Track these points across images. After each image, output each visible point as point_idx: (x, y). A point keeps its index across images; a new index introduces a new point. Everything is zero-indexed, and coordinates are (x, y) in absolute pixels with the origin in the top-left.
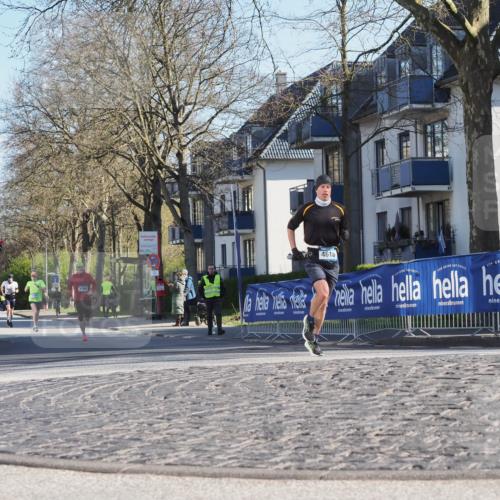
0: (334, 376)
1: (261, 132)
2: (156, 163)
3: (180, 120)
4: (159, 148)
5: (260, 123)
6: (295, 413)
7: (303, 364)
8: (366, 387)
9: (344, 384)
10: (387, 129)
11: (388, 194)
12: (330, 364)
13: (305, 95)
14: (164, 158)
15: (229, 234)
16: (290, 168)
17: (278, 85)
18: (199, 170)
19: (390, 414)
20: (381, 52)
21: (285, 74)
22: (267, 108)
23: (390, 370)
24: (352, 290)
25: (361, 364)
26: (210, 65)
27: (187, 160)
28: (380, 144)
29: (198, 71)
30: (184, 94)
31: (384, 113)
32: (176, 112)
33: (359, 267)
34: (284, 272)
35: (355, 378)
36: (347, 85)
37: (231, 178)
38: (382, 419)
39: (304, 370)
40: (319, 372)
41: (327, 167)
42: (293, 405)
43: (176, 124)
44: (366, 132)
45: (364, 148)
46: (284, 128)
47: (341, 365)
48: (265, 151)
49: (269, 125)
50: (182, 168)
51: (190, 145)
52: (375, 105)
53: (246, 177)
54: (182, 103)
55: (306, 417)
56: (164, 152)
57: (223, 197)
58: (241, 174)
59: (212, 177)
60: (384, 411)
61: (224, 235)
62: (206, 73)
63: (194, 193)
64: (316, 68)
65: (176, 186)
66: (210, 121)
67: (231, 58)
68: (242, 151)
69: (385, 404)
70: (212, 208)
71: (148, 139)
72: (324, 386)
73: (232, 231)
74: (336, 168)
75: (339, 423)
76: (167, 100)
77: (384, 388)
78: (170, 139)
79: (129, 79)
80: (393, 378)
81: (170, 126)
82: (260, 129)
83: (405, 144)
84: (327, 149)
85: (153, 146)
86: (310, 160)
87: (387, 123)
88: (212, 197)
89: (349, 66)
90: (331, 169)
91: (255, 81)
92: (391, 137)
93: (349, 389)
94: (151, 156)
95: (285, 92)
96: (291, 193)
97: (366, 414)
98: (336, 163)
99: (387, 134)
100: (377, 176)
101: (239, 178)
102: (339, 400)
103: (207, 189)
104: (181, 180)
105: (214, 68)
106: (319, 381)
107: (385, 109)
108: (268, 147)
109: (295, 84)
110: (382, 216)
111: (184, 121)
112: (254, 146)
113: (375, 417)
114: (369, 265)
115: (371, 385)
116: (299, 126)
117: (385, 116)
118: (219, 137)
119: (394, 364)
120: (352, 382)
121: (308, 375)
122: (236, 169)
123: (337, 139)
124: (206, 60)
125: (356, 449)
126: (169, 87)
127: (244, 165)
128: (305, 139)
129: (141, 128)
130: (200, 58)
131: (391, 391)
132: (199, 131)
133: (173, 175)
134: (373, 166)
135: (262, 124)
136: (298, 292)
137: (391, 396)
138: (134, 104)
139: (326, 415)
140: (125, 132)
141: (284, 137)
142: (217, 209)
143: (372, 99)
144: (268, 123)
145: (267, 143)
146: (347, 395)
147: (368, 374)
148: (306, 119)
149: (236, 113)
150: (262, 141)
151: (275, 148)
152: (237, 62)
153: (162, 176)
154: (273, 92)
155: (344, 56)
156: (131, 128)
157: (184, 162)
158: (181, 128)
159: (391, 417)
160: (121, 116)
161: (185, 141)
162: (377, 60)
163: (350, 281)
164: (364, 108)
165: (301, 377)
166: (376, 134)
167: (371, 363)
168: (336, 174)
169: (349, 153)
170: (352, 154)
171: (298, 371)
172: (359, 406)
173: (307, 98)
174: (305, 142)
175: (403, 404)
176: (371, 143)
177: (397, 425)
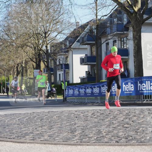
0: (92, 114)
1: (72, 40)
2: (39, 49)
3: (47, 36)
4: (40, 44)
5: (71, 37)
6: (80, 125)
7: (83, 111)
8: (102, 118)
9: (94, 117)
10: (110, 39)
12: (91, 111)
13: (85, 29)
14: (42, 47)
15: (61, 71)
16: (80, 51)
17: (77, 25)
18: (52, 51)
19: (109, 126)
20: (108, 16)
21: (79, 22)
22: (73, 32)
23: (109, 112)
24: (98, 88)
25: (100, 110)
26: (56, 19)
27: (49, 48)
28: (108, 44)
29: (52, 21)
30: (48, 28)
32: (45, 33)
33: (101, 81)
34: (78, 82)
35: (98, 115)
36: (97, 26)
37: (62, 54)
38: (106, 127)
39: (83, 112)
40: (88, 113)
42: (80, 123)
43: (46, 37)
44: (103, 40)
45: (102, 45)
46: (78, 39)
47: (94, 111)
48: (73, 46)
49: (74, 38)
50: (47, 50)
51: (50, 44)
52: (106, 32)
53: (67, 53)
54: (47, 31)
55: (83, 127)
56: (42, 46)
57: (60, 59)
58: (65, 53)
59: (56, 53)
60: (107, 125)
61: (60, 71)
62: (55, 22)
63: (51, 58)
64: (88, 21)
65: (45, 56)
66: (56, 36)
67: (62, 17)
68: (65, 45)
70: (56, 63)
71: (37, 42)
72: (89, 117)
73: (62, 70)
74: (94, 51)
75: (93, 128)
76: (43, 30)
77: (107, 118)
78: (44, 42)
79: (31, 23)
80: (110, 115)
81: (44, 38)
82: (71, 39)
83: (115, 44)
84: (92, 45)
85: (39, 44)
86: (86, 49)
87: (110, 37)
88: (56, 59)
89: (98, 20)
90: (92, 51)
91: (70, 24)
92: (111, 42)
93: (97, 118)
94: (38, 47)
95: (79, 28)
96: (80, 58)
97: (101, 126)
98: (94, 49)
99: (109, 41)
100: (106, 53)
101: (65, 54)
102: (94, 122)
103: (55, 57)
104: (47, 54)
105: (57, 20)
106: (88, 116)
107: (109, 33)
108: (74, 44)
109: (82, 25)
111: (48, 36)
112: (69, 44)
113: (104, 127)
114: (104, 80)
115: (103, 117)
116: (83, 38)
117: (109, 35)
118: (59, 41)
119: (111, 111)
120: (97, 116)
121: (84, 114)
122: (64, 51)
123: (94, 42)
124: (55, 18)
125: (98, 136)
126: (43, 26)
127: (66, 50)
129: (35, 38)
130: (53, 17)
131: (109, 119)
132: (52, 39)
133: (44, 53)
134: (105, 50)
135: (72, 37)
136: (82, 89)
138: (33, 31)
139: (89, 126)
140: (30, 39)
141: (78, 41)
142: (58, 63)
143: (105, 30)
144: (74, 37)
145: (73, 43)
146: (96, 120)
147: (102, 113)
148: (85, 36)
149: (64, 34)
150: (72, 43)
151: (76, 45)
152: (64, 19)
153: (41, 53)
154: (75, 28)
155: (97, 17)
156: (32, 38)
157: (48, 49)
158: (47, 38)
159: (109, 127)
160: (29, 34)
161: (48, 42)
162: (107, 18)
163: (98, 85)
164: (103, 33)
165: (82, 114)
166: (106, 41)
167: (103, 110)
168: (94, 53)
169: (98, 47)
170: (99, 47)
171: (81, 112)
172: (99, 124)
173: (85, 30)
174: (85, 43)
175: (113, 123)
176: (105, 44)
177: (111, 129)
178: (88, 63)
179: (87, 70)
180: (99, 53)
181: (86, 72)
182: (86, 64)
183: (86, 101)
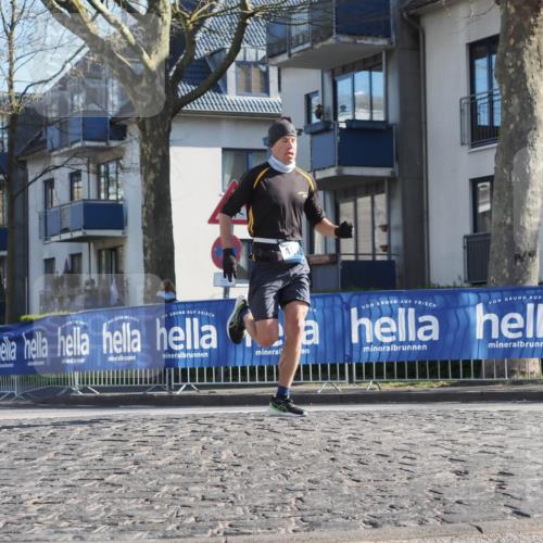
8: (25, 450)
10: (57, 167)
11: (57, 238)
19: (50, 480)
23: (51, 431)
24: (14, 344)
25: (20, 424)
28: (49, 184)
31: (53, 150)
33: (23, 318)
35: (13, 441)
36: (13, 118)
38: (41, 485)
44: (33, 170)
45: (30, 187)
52: (45, 141)
60: (43, 477)
69: (45, 468)
77: (45, 451)
80: (55, 440)
83: (76, 185)
87: (57, 161)
89: (17, 98)
92: (61, 177)
93: (6, 453)
97: (23, 480)
99: (56, 174)
100: (45, 218)
107: (56, 145)
110: (49, 264)
113: (33, 483)
114: (35, 316)
115: (31, 448)
117: (55, 153)
120: (10, 445)
123: (2, 177)
125: (11, 519)
131: (51, 455)
134: (41, 208)
137: (51, 460)
143: (41, 135)
146: (4, 459)
147: (28, 435)
155: (11, 87)
159: (51, 483)
162: (48, 92)
163: (13, 334)
164: (32, 144)
166: (44, 172)
167: (32, 423)
169: (15, 193)
170: (18, 194)
172: (15, 472)
175: (65, 469)
176: (39, 183)
177: (57, 492)
180: (18, 216)
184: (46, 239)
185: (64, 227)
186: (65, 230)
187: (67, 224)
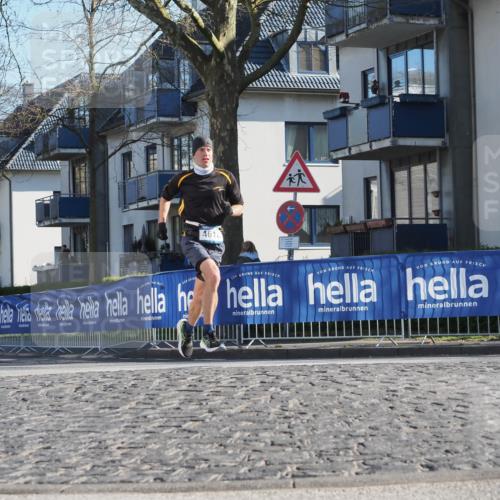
0: (77, 389)
1: (7, 142)
5: (6, 133)
6: (36, 427)
7: (46, 377)
8: (109, 400)
9: (84, 398)
10: (134, 141)
11: (134, 206)
12: (74, 377)
13: (52, 105)
16: (36, 179)
17: (25, 95)
19: (132, 427)
21: (31, 85)
22: (13, 118)
23: (133, 382)
25: (104, 376)
28: (127, 157)
31: (131, 125)
33: (105, 279)
34: (30, 284)
35: (98, 391)
38: (124, 432)
39: (47, 383)
40: (62, 386)
41: (74, 178)
42: (36, 418)
44: (113, 144)
45: (110, 160)
46: (30, 139)
47: (85, 378)
48: (11, 162)
49: (15, 136)
52: (123, 118)
55: (48, 431)
60: (126, 424)
69: (127, 417)
72: (66, 400)
74: (83, 179)
75: (81, 436)
77: (127, 401)
80: (136, 390)
82: (6, 139)
83: (151, 157)
84: (75, 161)
86: (57, 172)
87: (134, 136)
90: (77, 181)
91: (1, 91)
92: (138, 149)
93: (91, 402)
95: (32, 103)
96: (37, 205)
97: (107, 427)
98: (83, 175)
99: (134, 147)
100: (123, 188)
102: (82, 414)
106: (62, 394)
107: (133, 122)
108: (14, 158)
109: (42, 95)
110: (128, 229)
113: (117, 430)
114: (115, 277)
115: (114, 398)
116: (46, 137)
117: (131, 128)
119: (138, 376)
120: (95, 395)
121: (50, 388)
123: (83, 151)
125: (97, 462)
128: (52, 150)
131: (133, 404)
134: (120, 178)
135: (8, 134)
137: (133, 408)
139: (68, 429)
141: (30, 148)
143: (119, 113)
144: (14, 134)
145: (13, 154)
146: (90, 408)
147: (110, 387)
148: (54, 130)
150: (8, 152)
151: (21, 159)
154: (20, 102)
155: (91, 69)
159: (133, 430)
163: (96, 294)
164: (111, 121)
165: (43, 391)
166: (123, 145)
167: (114, 375)
168: (83, 186)
169: (96, 165)
170: (99, 166)
171: (41, 384)
172: (100, 420)
173: (54, 110)
174: (52, 154)
175: (145, 417)
176: (118, 156)
177: (139, 438)
178: (64, 220)
179: (60, 245)
180: (99, 186)
181: (57, 249)
182: (57, 222)
183: (57, 346)
184: (125, 208)
185: (141, 196)
186: (143, 199)
187: (144, 193)
